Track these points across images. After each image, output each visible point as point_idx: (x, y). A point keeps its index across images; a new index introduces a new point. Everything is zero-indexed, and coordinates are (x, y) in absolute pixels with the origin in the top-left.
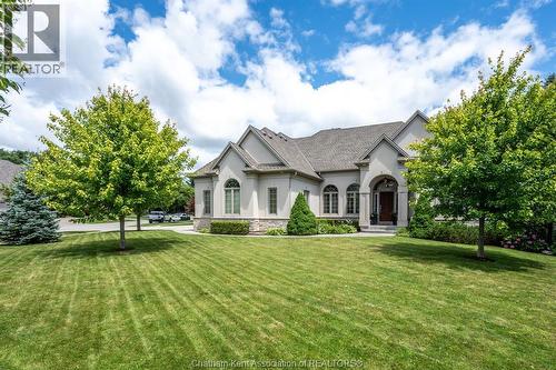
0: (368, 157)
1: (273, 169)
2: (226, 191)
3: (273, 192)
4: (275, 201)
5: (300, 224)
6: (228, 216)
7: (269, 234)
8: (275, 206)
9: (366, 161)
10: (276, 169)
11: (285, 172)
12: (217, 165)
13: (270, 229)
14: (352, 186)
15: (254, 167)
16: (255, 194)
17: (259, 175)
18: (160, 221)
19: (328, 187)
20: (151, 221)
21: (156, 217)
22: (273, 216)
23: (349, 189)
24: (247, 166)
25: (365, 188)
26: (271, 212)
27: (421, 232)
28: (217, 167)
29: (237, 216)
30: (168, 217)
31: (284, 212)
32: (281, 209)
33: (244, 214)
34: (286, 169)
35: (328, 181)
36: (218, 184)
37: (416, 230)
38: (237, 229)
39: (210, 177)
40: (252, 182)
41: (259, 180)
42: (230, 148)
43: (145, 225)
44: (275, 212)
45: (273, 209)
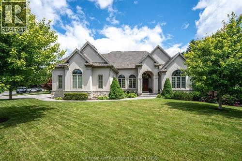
0: (141, 63)
1: (101, 65)
2: (73, 76)
3: (100, 77)
4: (102, 82)
5: (117, 93)
6: (75, 90)
7: (100, 99)
8: (102, 85)
9: (141, 64)
10: (103, 65)
11: (108, 67)
12: (68, 61)
13: (100, 97)
14: (131, 75)
15: (91, 64)
16: (91, 77)
17: (93, 68)
18: (24, 92)
19: (120, 76)
20: (18, 92)
21: (21, 90)
22: (101, 90)
23: (130, 77)
24: (87, 62)
25: (140, 76)
26: (99, 87)
27: (169, 96)
28: (67, 62)
29: (80, 90)
30: (29, 90)
31: (107, 88)
32: (105, 86)
33: (84, 89)
34: (108, 65)
35: (121, 73)
36: (68, 71)
37: (167, 95)
38: (82, 97)
39: (63, 68)
40: (89, 71)
41: (92, 70)
42: (76, 52)
43: (15, 95)
44: (102, 87)
45: (100, 86)
